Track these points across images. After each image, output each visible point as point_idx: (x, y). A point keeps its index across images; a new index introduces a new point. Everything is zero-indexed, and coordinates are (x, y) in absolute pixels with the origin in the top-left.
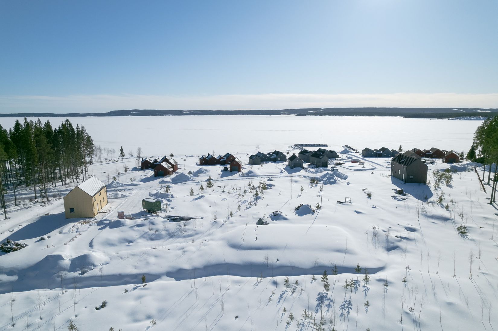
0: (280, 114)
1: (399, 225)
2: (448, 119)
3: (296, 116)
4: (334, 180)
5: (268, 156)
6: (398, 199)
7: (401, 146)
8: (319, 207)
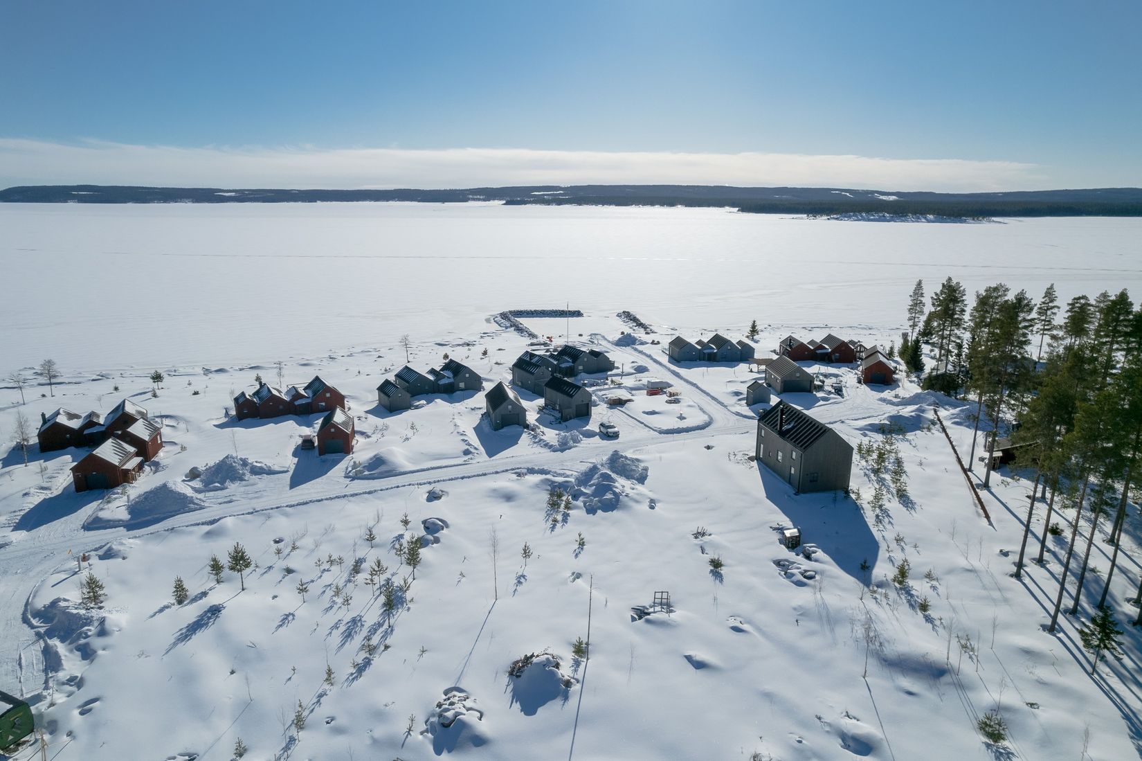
0: (465, 200)
1: (819, 718)
2: (826, 217)
3: (504, 204)
4: (615, 493)
5: (431, 377)
6: (794, 579)
7: (754, 322)
8: (581, 650)
